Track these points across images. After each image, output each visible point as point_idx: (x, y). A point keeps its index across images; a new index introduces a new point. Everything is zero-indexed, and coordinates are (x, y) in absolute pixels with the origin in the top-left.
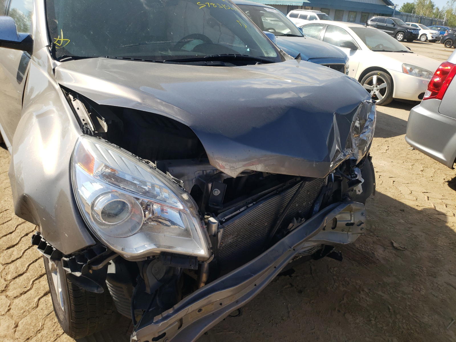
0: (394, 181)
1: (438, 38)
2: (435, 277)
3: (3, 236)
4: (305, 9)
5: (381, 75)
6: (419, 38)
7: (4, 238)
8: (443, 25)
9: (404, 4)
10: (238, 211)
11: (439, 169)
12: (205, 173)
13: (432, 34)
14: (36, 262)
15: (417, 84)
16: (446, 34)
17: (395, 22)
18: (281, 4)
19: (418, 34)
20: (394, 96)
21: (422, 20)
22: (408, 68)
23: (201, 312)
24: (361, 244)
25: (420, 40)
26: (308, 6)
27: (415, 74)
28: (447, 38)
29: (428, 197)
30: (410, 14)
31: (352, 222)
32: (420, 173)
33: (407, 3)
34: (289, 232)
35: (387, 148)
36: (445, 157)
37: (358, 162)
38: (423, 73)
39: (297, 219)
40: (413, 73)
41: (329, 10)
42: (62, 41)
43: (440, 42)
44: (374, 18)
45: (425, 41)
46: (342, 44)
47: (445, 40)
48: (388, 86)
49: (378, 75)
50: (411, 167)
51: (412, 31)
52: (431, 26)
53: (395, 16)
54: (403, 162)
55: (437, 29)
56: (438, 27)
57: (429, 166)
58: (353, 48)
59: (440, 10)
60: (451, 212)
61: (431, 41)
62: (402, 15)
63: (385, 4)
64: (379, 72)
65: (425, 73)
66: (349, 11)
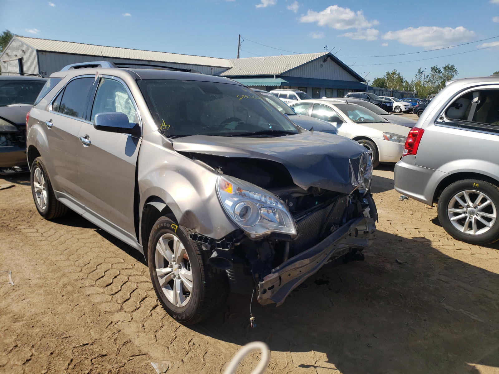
0: (391, 223)
1: (410, 109)
2: (430, 277)
3: (98, 279)
4: (283, 88)
5: (366, 143)
6: (393, 110)
7: (99, 280)
8: (413, 97)
9: (375, 79)
10: (303, 217)
11: (424, 212)
12: (282, 195)
13: (404, 105)
14: (134, 292)
15: (398, 148)
16: (417, 105)
17: (369, 96)
18: (260, 85)
19: (392, 107)
20: (380, 160)
21: (394, 93)
22: (388, 136)
23: (290, 276)
24: (374, 263)
25: (394, 112)
26: (286, 86)
27: (395, 141)
28: (419, 108)
29: (419, 231)
30: (382, 89)
31: (368, 230)
32: (411, 216)
33: (378, 78)
34: (331, 233)
35: (381, 201)
36: (426, 198)
37: (364, 195)
38: (401, 139)
39: (335, 226)
40: (393, 139)
41: (307, 88)
42: (165, 126)
43: (413, 112)
44: (350, 93)
45: (400, 112)
46: (329, 119)
47: (417, 110)
48: (374, 152)
49: (363, 143)
50: (403, 212)
51: (387, 104)
52: (403, 98)
53: (368, 91)
54: (396, 210)
55: (408, 101)
56: (409, 99)
57: (417, 211)
58: (340, 121)
59: (410, 83)
60: (437, 239)
61: (405, 112)
62: (375, 90)
63: (357, 81)
64: (364, 141)
65: (402, 139)
66: (326, 89)
